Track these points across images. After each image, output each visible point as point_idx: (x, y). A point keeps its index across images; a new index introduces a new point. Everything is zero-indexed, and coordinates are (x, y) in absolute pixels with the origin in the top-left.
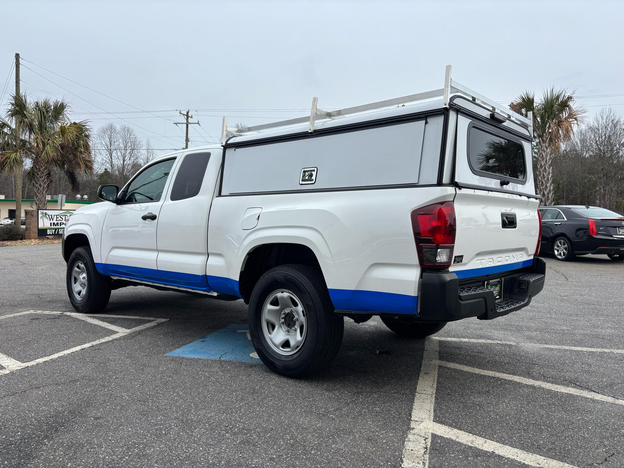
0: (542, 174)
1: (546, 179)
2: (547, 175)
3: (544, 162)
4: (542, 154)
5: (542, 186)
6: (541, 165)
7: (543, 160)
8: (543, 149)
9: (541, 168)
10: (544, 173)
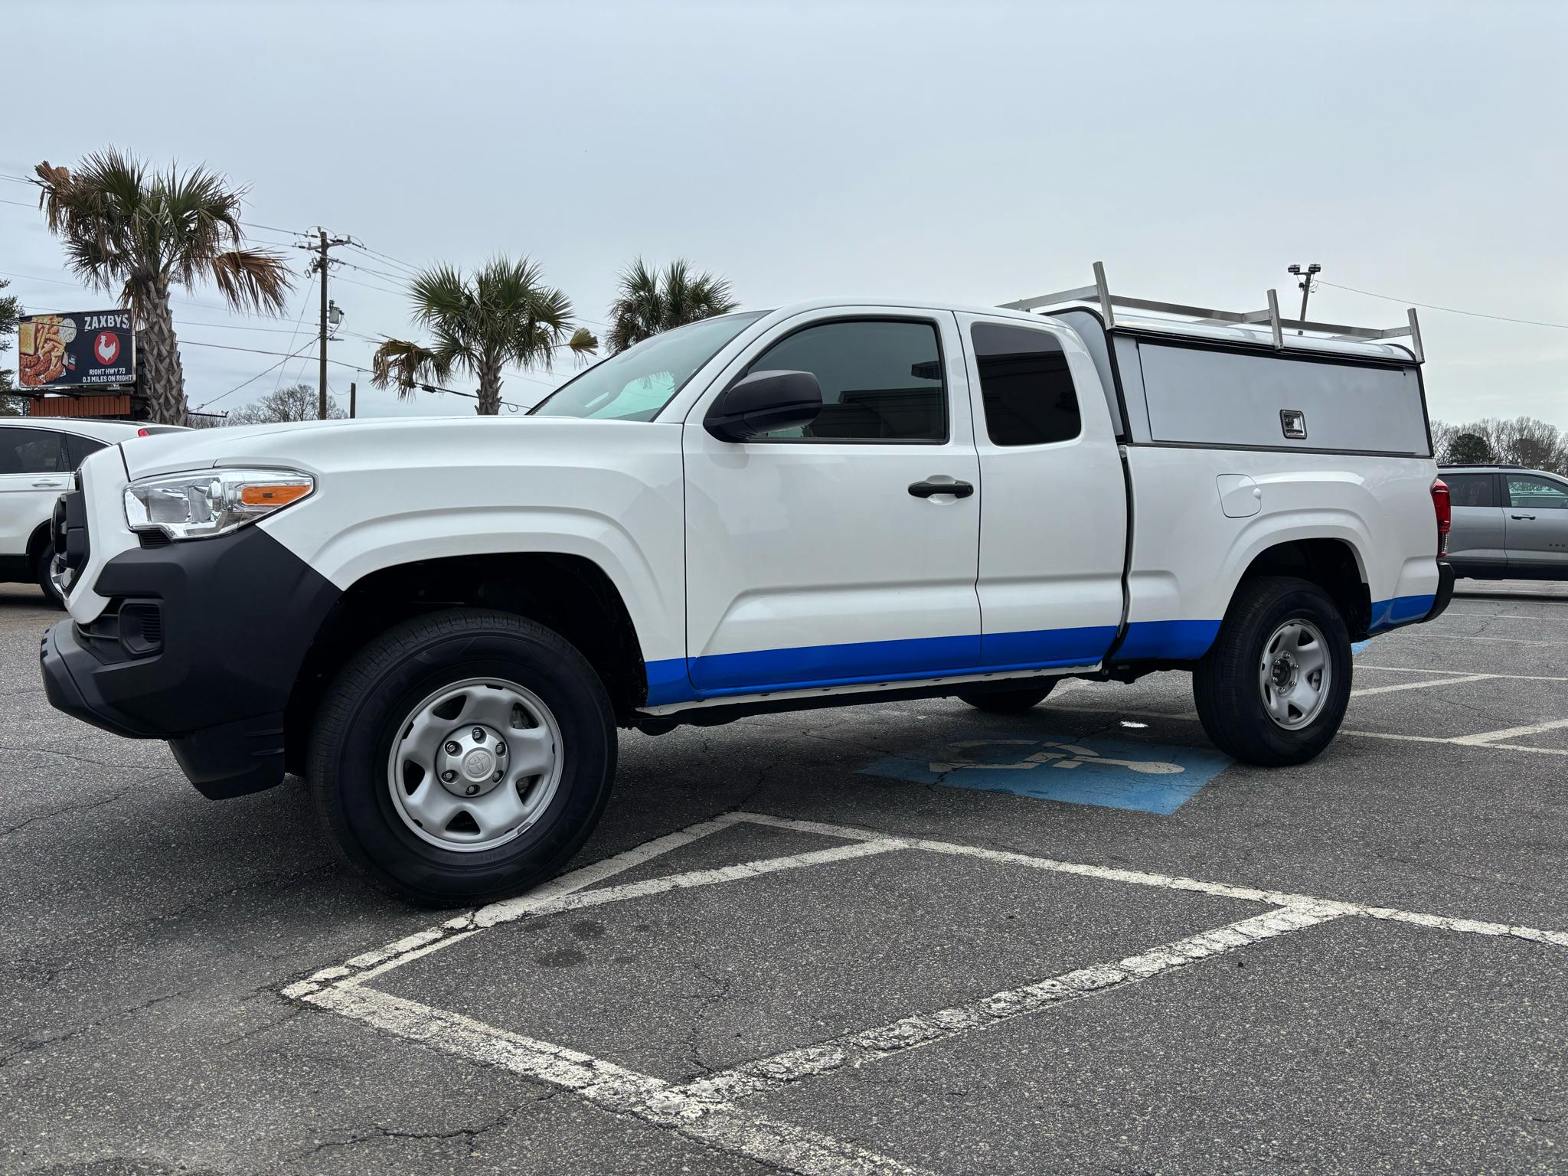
0: (165, 377)
1: (174, 392)
2: (177, 382)
3: (168, 348)
4: (160, 327)
5: (168, 410)
6: (159, 354)
7: (163, 341)
8: (159, 311)
9: (161, 361)
10: (171, 377)
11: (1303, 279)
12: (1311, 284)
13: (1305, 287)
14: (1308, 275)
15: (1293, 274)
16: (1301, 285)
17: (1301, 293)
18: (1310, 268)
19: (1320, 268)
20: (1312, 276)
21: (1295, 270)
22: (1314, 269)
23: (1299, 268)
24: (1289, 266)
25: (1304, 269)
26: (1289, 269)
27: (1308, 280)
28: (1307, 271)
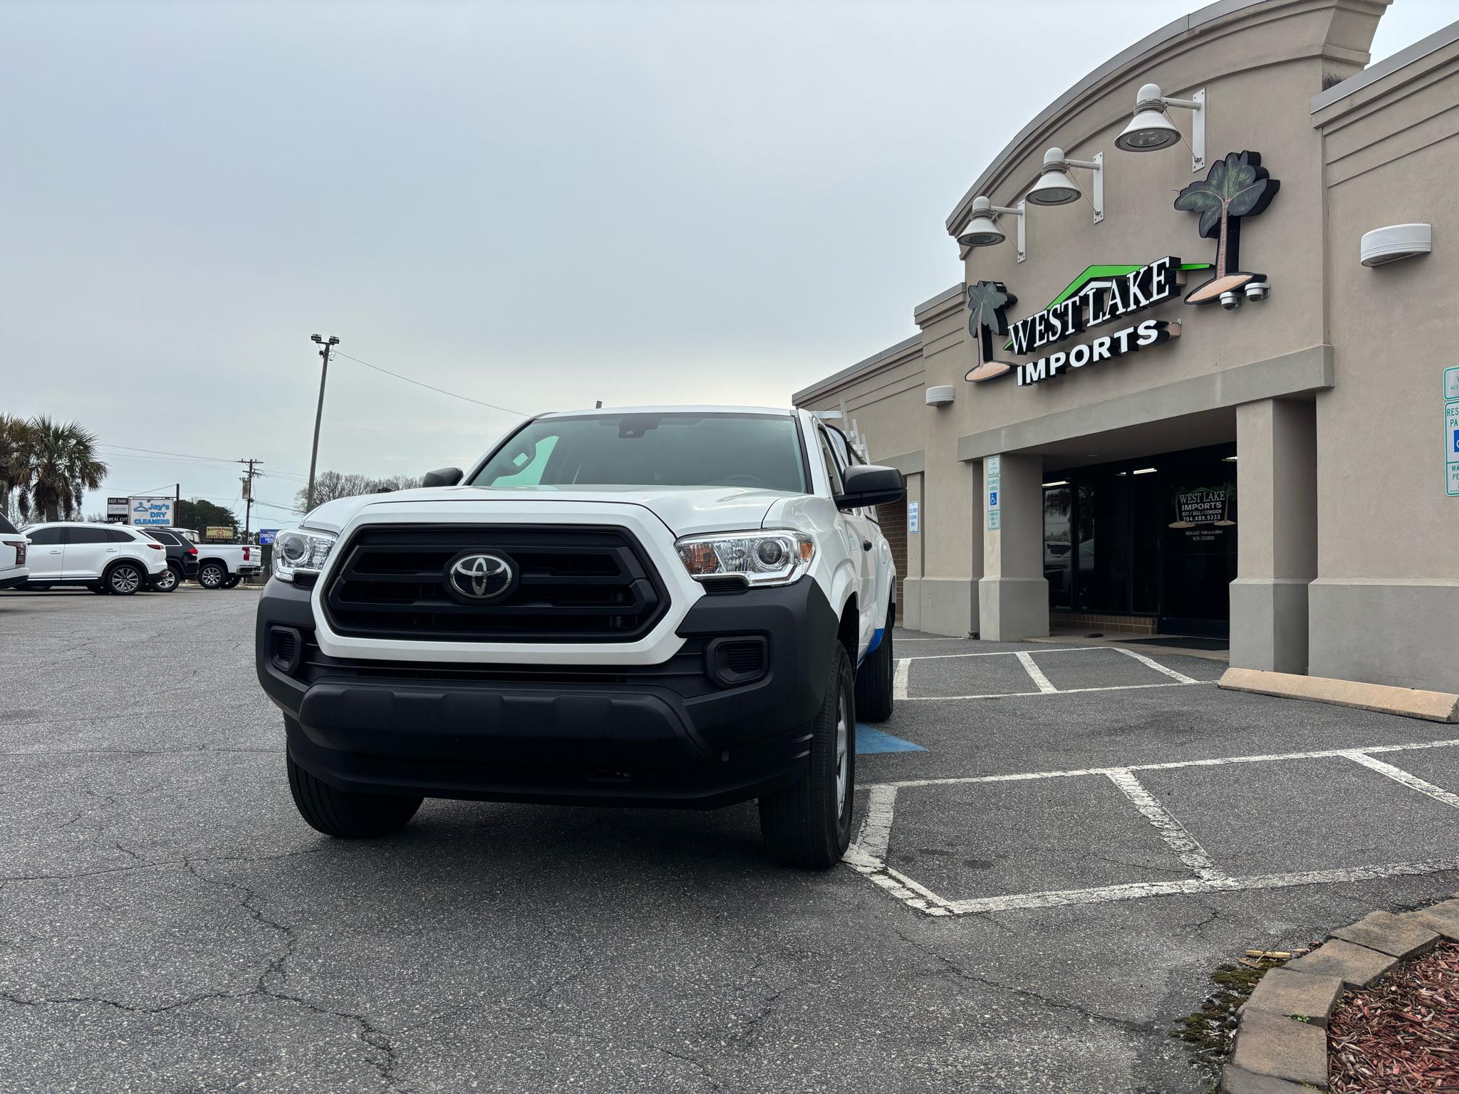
11: (323, 347)
12: (330, 353)
13: (325, 354)
14: (327, 345)
15: (315, 342)
16: (321, 353)
17: (321, 359)
18: (330, 339)
19: (338, 341)
20: (331, 346)
21: (317, 339)
22: (334, 341)
23: (320, 338)
24: (312, 335)
25: (326, 339)
26: (312, 337)
27: (327, 349)
28: (328, 342)
